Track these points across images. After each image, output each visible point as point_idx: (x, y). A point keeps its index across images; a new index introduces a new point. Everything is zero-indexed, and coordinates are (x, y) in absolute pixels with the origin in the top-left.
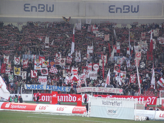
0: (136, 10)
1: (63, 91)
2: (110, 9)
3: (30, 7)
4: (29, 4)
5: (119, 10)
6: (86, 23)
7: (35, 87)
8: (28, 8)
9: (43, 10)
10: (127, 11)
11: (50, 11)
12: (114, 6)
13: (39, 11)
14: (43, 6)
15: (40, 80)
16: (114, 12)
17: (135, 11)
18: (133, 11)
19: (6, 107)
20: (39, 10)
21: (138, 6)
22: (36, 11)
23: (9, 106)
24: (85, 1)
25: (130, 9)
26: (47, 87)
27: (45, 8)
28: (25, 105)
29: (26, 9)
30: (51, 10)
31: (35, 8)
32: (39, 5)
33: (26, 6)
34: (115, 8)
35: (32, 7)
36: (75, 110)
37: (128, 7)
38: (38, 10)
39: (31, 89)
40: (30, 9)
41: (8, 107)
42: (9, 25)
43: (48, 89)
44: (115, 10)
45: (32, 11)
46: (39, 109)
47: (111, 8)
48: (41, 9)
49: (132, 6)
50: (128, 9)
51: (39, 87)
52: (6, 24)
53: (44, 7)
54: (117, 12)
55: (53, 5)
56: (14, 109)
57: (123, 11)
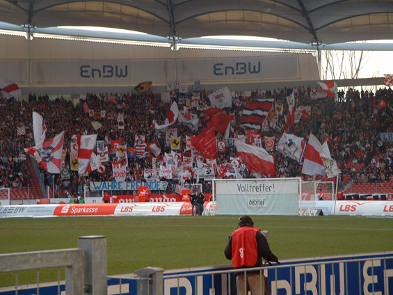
0: (257, 70)
1: (156, 189)
2: (215, 69)
3: (89, 70)
4: (89, 66)
5: (230, 71)
6: (180, 92)
7: (109, 186)
8: (86, 71)
9: (110, 74)
10: (243, 71)
11: (121, 75)
12: (222, 64)
13: (104, 76)
14: (110, 69)
15: (115, 174)
16: (222, 74)
17: (254, 71)
18: (252, 70)
19: (62, 212)
20: (104, 74)
21: (259, 63)
22: (100, 76)
23: (67, 210)
24: (176, 59)
25: (247, 68)
26: (127, 186)
27: (114, 72)
28: (95, 207)
29: (84, 74)
30: (124, 74)
31: (98, 72)
32: (104, 67)
33: (84, 69)
34: (223, 68)
35: (93, 70)
36: (184, 209)
37: (243, 66)
38: (102, 74)
39: (101, 189)
40: (89, 73)
41: (66, 212)
42: (57, 100)
43: (129, 188)
44: (223, 71)
45: (93, 76)
46: (122, 211)
47: (217, 67)
48: (106, 74)
49: (250, 64)
50: (244, 68)
51: (115, 186)
52: (52, 98)
53: (112, 69)
54: (226, 74)
55: (126, 67)
56: (77, 214)
57: (235, 71)
